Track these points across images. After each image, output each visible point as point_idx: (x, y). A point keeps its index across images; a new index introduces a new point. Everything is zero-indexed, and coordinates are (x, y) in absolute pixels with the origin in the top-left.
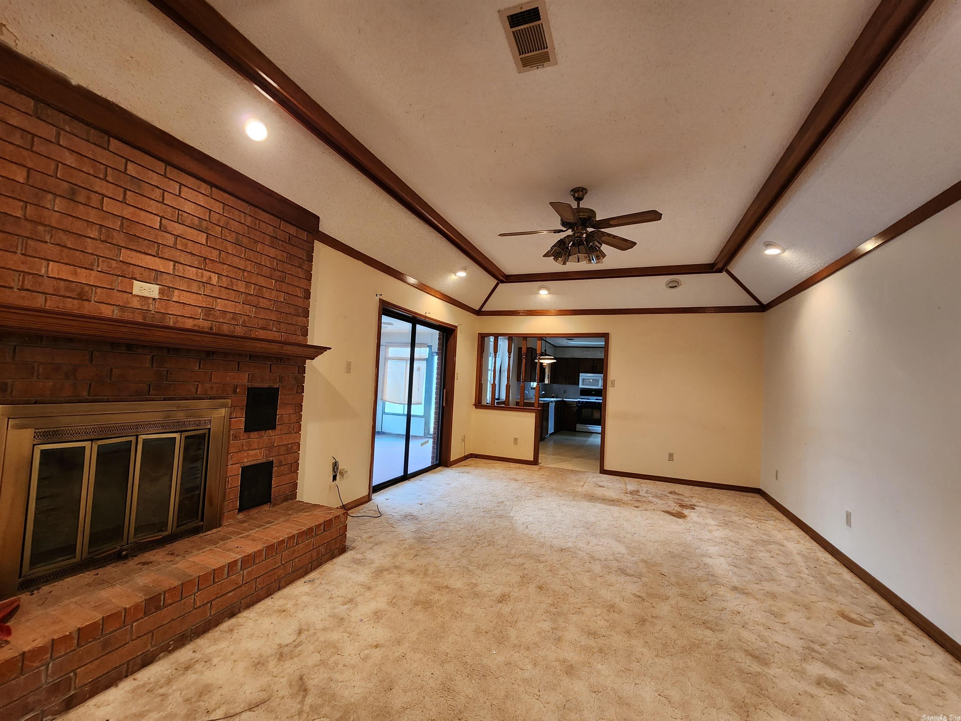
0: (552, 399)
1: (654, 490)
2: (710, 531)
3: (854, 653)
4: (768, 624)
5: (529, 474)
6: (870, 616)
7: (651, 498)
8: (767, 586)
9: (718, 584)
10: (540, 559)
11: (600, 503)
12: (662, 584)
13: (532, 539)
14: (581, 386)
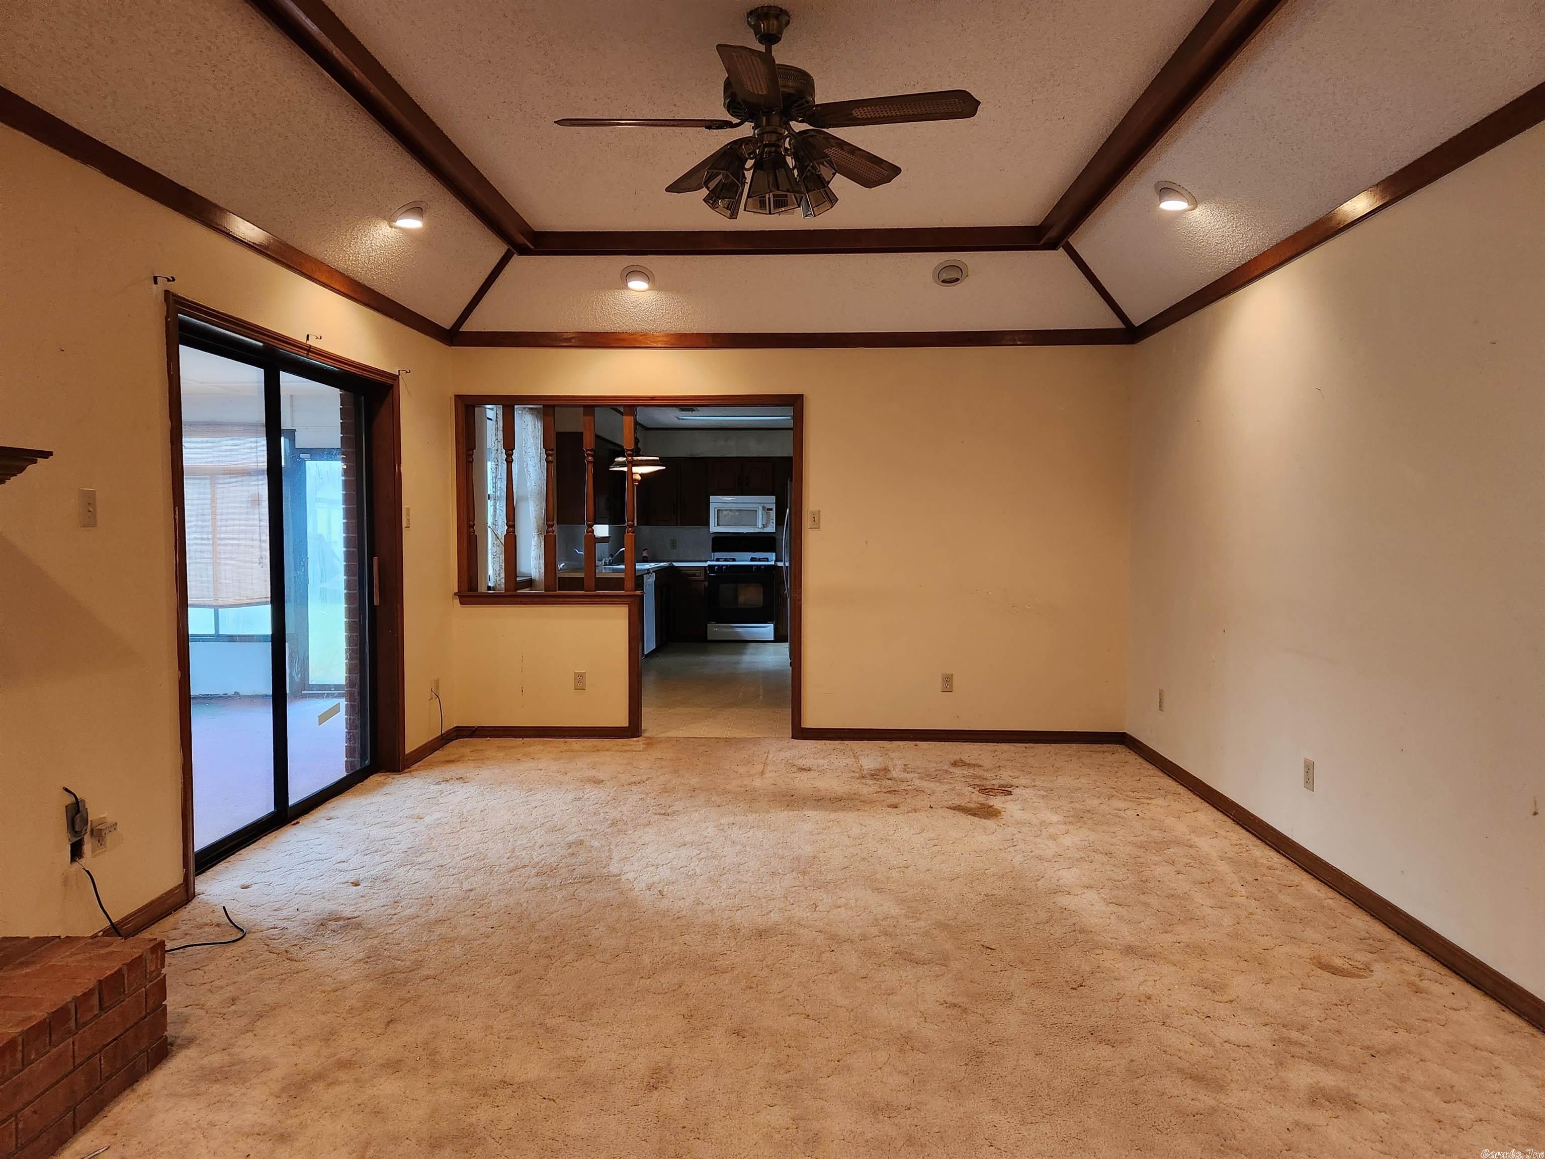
0: (647, 566)
1: (918, 763)
2: (1053, 838)
3: (1355, 1030)
4: (1205, 1010)
5: (625, 762)
6: (1363, 957)
7: (918, 783)
8: (1184, 933)
9: (1097, 948)
10: (716, 964)
11: (814, 808)
12: (992, 969)
13: (684, 922)
14: (714, 528)
